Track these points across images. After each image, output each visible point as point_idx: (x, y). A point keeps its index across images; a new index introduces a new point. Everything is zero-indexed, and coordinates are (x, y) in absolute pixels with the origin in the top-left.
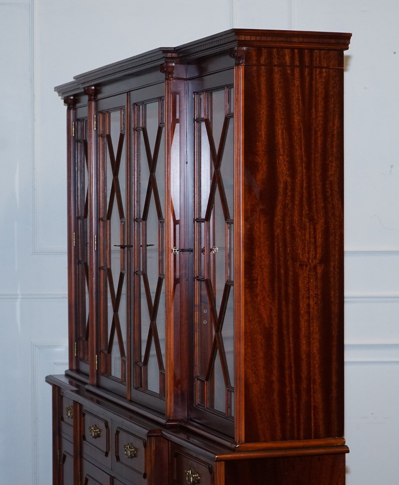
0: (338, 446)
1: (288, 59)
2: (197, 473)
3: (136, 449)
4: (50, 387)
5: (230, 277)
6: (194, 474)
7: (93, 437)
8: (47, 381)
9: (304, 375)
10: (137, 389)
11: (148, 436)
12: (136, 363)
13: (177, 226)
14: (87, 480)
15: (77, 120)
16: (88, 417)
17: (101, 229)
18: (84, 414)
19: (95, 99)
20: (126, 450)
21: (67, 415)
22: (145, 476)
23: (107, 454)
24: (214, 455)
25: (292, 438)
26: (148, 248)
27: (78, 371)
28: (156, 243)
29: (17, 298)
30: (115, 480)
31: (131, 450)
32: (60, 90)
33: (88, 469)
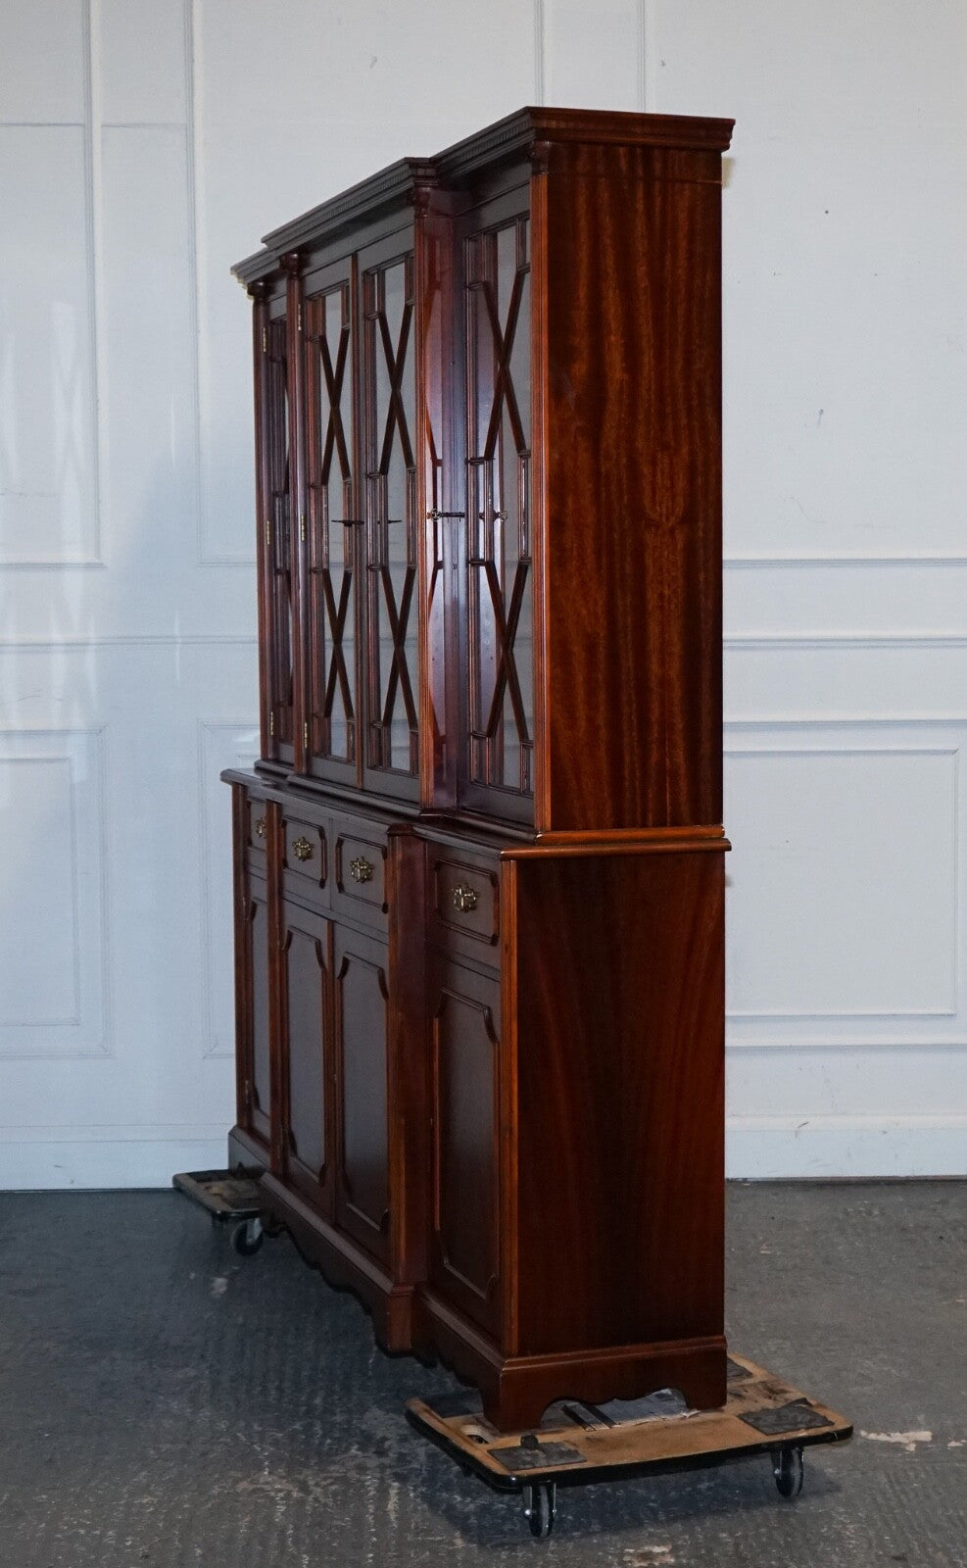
0: (711, 839)
1: (624, 165)
2: (472, 890)
3: (371, 867)
4: (230, 788)
5: (527, 551)
6: (467, 893)
7: (300, 858)
8: (223, 780)
9: (655, 716)
10: (373, 768)
11: (390, 835)
12: (371, 725)
13: (439, 469)
14: (290, 935)
15: (271, 324)
16: (291, 827)
17: (313, 506)
18: (284, 824)
19: (298, 275)
20: (353, 870)
21: (257, 832)
22: (385, 909)
23: (322, 884)
24: (498, 852)
25: (633, 825)
26: (391, 526)
27: (277, 761)
28: (403, 516)
29: (176, 643)
30: (337, 926)
31: (362, 868)
32: (240, 270)
33: (293, 916)
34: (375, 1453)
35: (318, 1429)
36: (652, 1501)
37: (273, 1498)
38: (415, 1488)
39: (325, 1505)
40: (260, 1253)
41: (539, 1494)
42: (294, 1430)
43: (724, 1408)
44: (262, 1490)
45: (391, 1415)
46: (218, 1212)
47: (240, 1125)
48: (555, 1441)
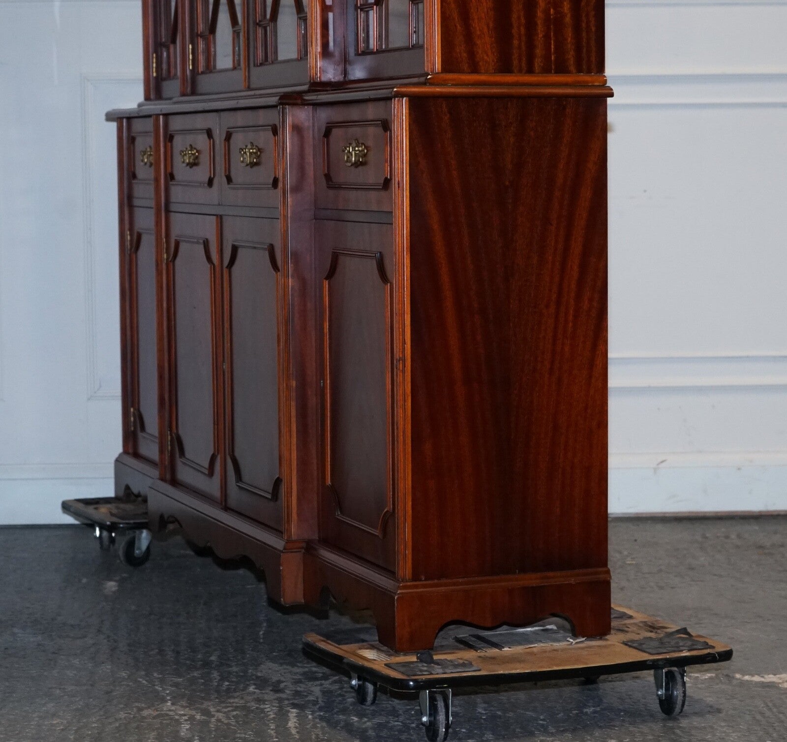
0: (594, 86)
2: (363, 144)
3: (260, 149)
4: (113, 126)
6: (358, 147)
7: (187, 167)
8: (108, 119)
10: (259, 65)
11: (280, 105)
12: (257, 25)
14: (177, 245)
16: (177, 140)
18: (171, 138)
20: (242, 156)
21: (143, 161)
22: (275, 184)
23: (210, 183)
24: (391, 90)
25: (519, 71)
30: (225, 219)
31: (251, 151)
33: (180, 225)
34: (271, 690)
35: (215, 675)
36: (541, 720)
37: (177, 720)
38: (313, 712)
39: (228, 724)
40: (148, 565)
41: (436, 700)
42: (194, 676)
43: (608, 637)
44: (167, 715)
45: (285, 667)
46: (108, 523)
47: (126, 451)
48: (449, 659)
